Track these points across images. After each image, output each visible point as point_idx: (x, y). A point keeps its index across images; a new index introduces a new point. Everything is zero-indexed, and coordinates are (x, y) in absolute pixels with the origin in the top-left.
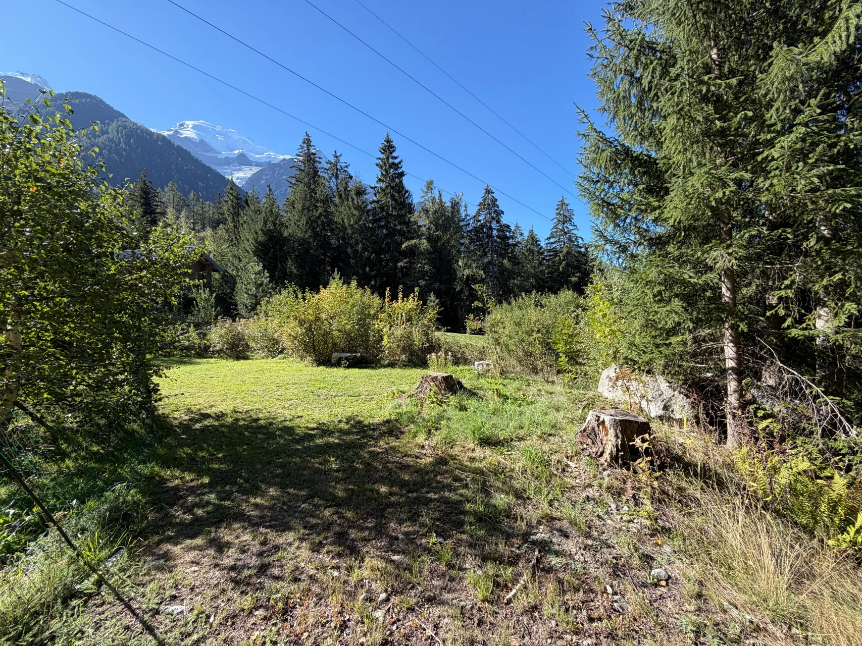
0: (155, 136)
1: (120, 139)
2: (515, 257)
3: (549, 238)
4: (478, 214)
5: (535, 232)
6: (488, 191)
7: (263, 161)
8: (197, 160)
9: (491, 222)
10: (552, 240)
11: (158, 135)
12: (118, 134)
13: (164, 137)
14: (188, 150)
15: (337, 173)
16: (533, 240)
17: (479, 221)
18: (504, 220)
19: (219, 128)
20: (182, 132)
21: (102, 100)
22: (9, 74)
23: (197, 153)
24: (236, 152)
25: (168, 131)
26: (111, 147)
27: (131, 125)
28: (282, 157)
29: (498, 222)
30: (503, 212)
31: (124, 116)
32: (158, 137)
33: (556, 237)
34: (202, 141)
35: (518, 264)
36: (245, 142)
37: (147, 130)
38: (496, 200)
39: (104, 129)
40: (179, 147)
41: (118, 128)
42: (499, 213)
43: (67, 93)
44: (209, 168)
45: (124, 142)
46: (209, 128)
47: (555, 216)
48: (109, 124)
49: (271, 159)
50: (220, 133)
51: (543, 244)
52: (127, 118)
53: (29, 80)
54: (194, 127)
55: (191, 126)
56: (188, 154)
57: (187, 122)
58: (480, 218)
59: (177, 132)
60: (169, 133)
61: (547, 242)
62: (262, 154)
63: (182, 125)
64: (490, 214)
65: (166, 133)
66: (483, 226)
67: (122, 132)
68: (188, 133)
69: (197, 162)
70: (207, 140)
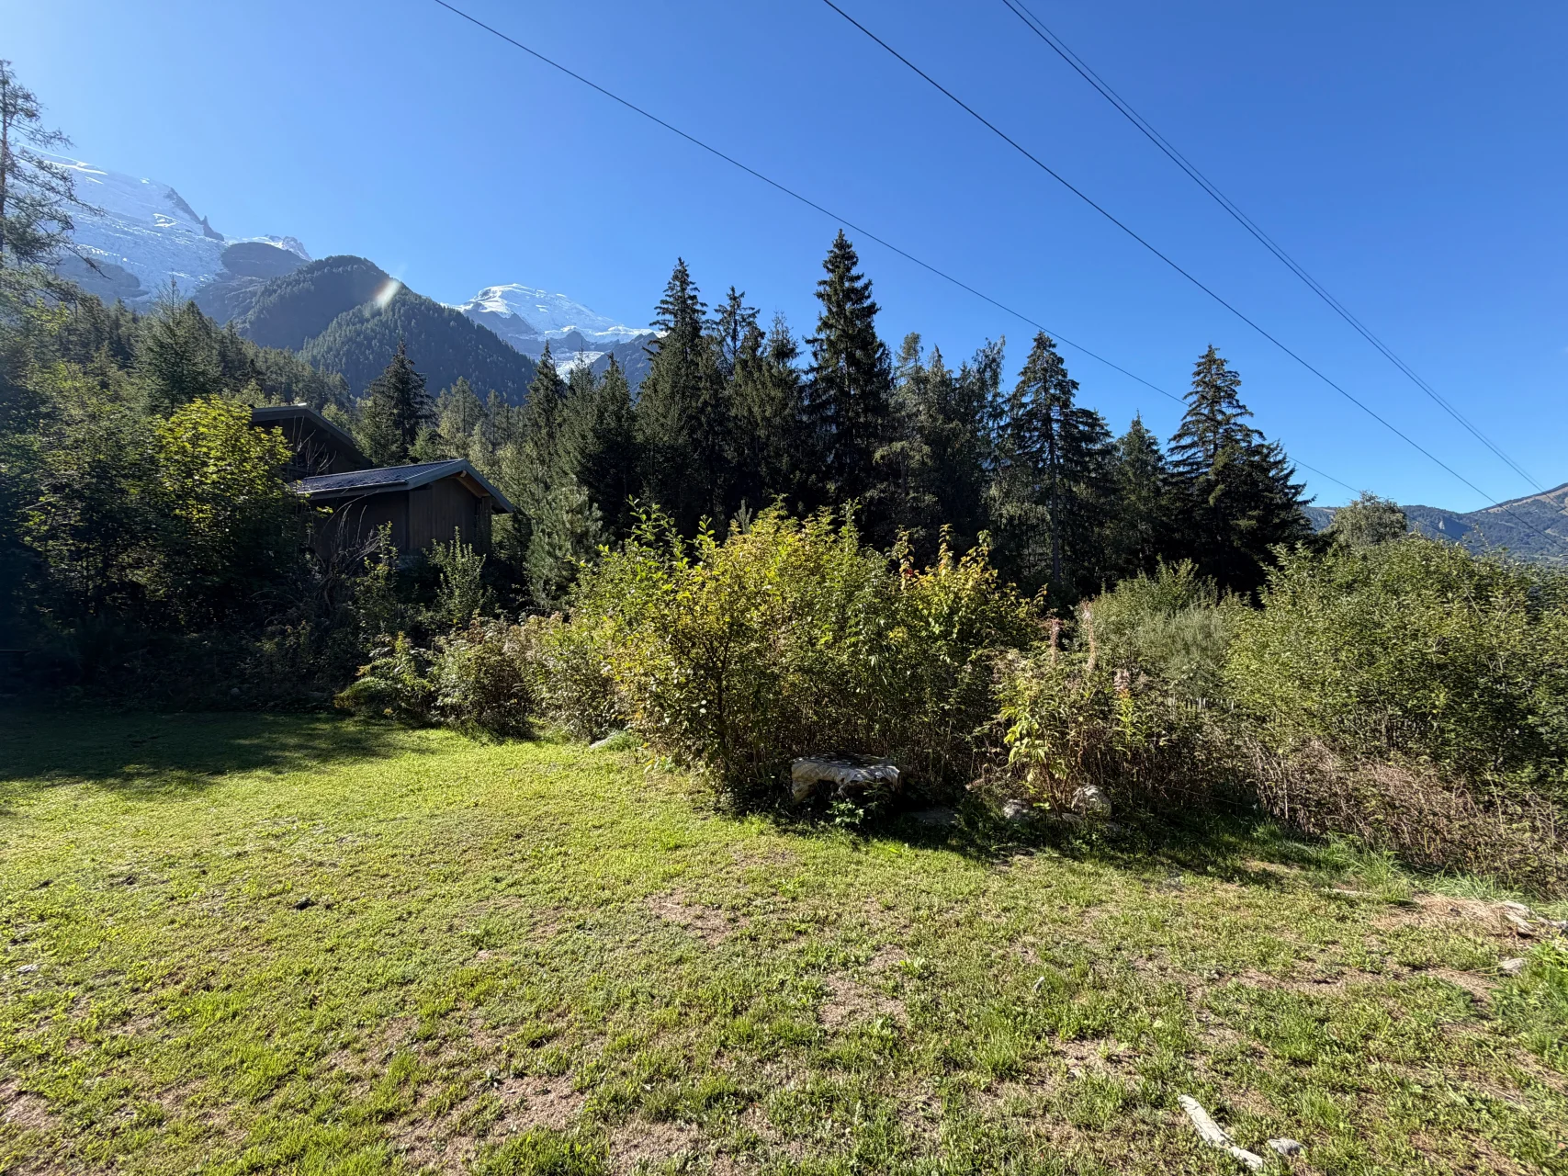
2: (1106, 477)
3: (1178, 437)
4: (1021, 391)
5: (1145, 425)
6: (1042, 343)
9: (1049, 408)
10: (1186, 441)
15: (735, 330)
16: (1140, 441)
17: (1024, 405)
18: (1079, 401)
29: (1066, 404)
30: (1075, 385)
33: (1193, 434)
35: (1115, 491)
38: (1061, 360)
42: (1068, 387)
47: (1192, 389)
51: (1163, 450)
58: (1025, 400)
61: (1173, 444)
64: (1046, 390)
66: (1032, 415)
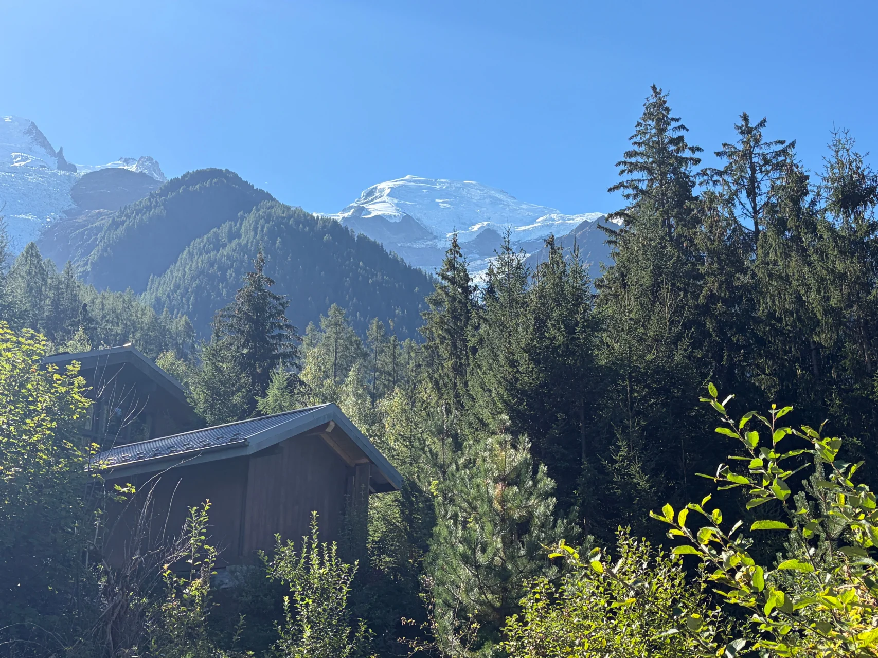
0: (320, 225)
1: (257, 245)
7: (534, 237)
8: (395, 259)
11: (326, 221)
12: (256, 234)
13: (335, 222)
14: (379, 242)
19: (442, 184)
20: (371, 207)
21: (236, 176)
22: (109, 165)
23: (393, 245)
24: (476, 228)
25: (344, 211)
26: (242, 262)
27: (279, 212)
28: (578, 220)
31: (269, 197)
32: (324, 227)
34: (407, 220)
36: (495, 202)
37: (306, 215)
39: (234, 229)
40: (362, 239)
41: (257, 222)
43: (184, 177)
44: (418, 272)
45: (265, 250)
46: (421, 188)
48: (243, 218)
49: (553, 230)
50: (444, 194)
52: (274, 199)
53: (133, 168)
54: (393, 193)
55: (387, 191)
56: (376, 249)
57: (381, 186)
59: (360, 210)
60: (346, 215)
62: (533, 221)
63: (371, 193)
65: (339, 217)
67: (263, 227)
68: (383, 207)
69: (395, 266)
70: (416, 214)
